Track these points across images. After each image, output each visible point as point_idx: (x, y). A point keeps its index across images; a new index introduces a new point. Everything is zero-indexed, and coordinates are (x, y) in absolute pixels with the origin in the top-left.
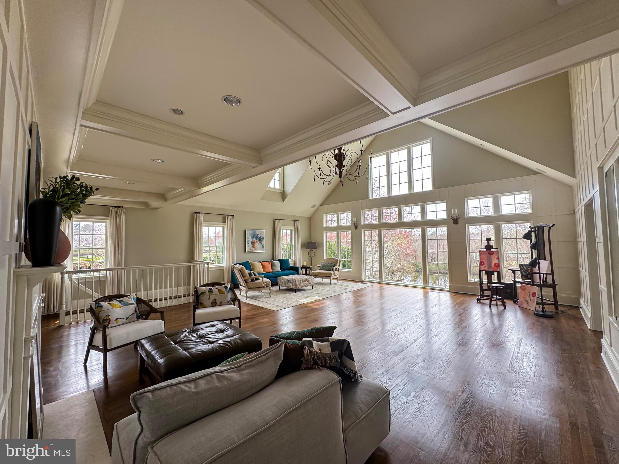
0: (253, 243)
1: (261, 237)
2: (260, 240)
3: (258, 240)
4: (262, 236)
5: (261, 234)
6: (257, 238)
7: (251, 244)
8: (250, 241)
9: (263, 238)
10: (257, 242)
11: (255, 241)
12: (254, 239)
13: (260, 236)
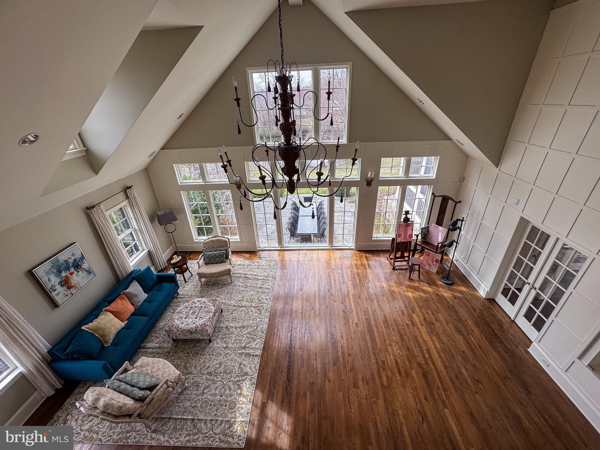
0: (66, 283)
1: (75, 260)
2: (77, 266)
3: (72, 270)
4: (78, 256)
5: (73, 255)
6: (68, 268)
7: (62, 286)
8: (57, 283)
9: (83, 257)
10: (72, 274)
11: (67, 276)
12: (63, 274)
13: (73, 258)
